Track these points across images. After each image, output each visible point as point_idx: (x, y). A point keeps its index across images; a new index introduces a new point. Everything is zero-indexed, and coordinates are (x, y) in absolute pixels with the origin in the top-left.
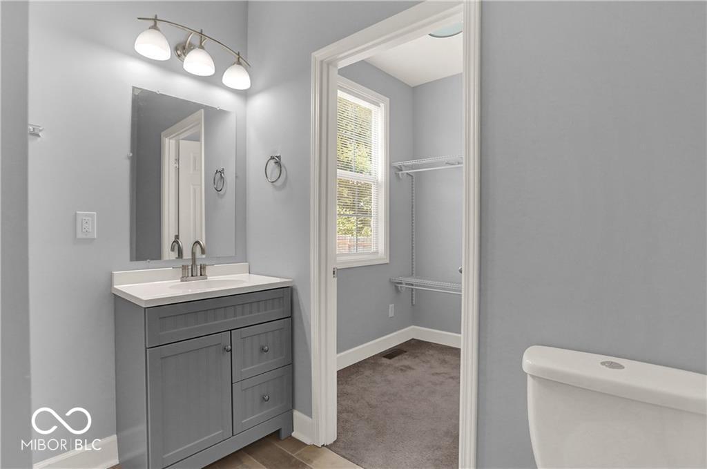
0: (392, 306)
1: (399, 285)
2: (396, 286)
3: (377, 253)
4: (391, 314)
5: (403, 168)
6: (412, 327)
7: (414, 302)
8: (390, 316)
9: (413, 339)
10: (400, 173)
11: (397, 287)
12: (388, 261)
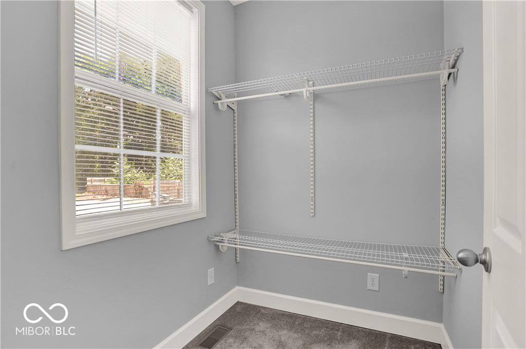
0: (211, 271)
1: (220, 244)
2: (216, 245)
3: (189, 205)
4: (211, 281)
5: (223, 96)
6: (237, 288)
7: (238, 259)
8: (209, 284)
9: (238, 303)
10: (219, 102)
11: (217, 247)
12: (204, 215)
